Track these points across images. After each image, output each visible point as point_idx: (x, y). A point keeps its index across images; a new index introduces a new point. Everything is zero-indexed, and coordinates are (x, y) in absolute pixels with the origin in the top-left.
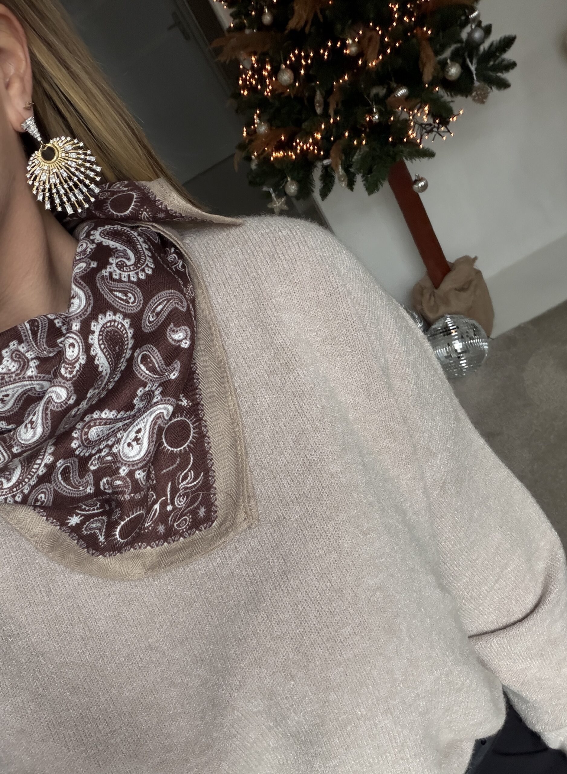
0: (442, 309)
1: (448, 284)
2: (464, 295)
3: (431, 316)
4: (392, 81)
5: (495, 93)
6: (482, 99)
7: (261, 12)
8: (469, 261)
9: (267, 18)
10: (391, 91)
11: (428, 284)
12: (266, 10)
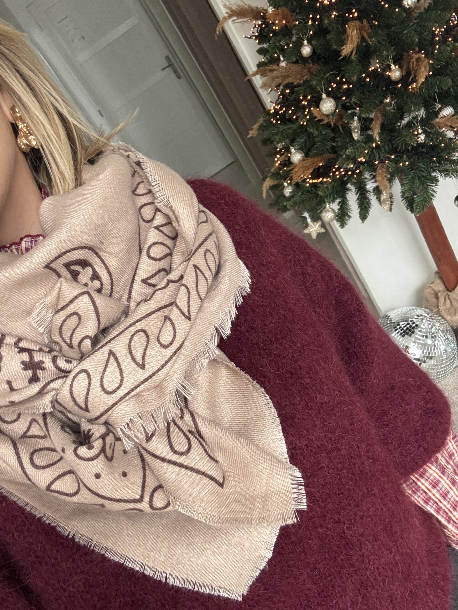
4: (436, 102)
7: (299, 45)
9: (306, 50)
10: (436, 112)
12: (305, 42)
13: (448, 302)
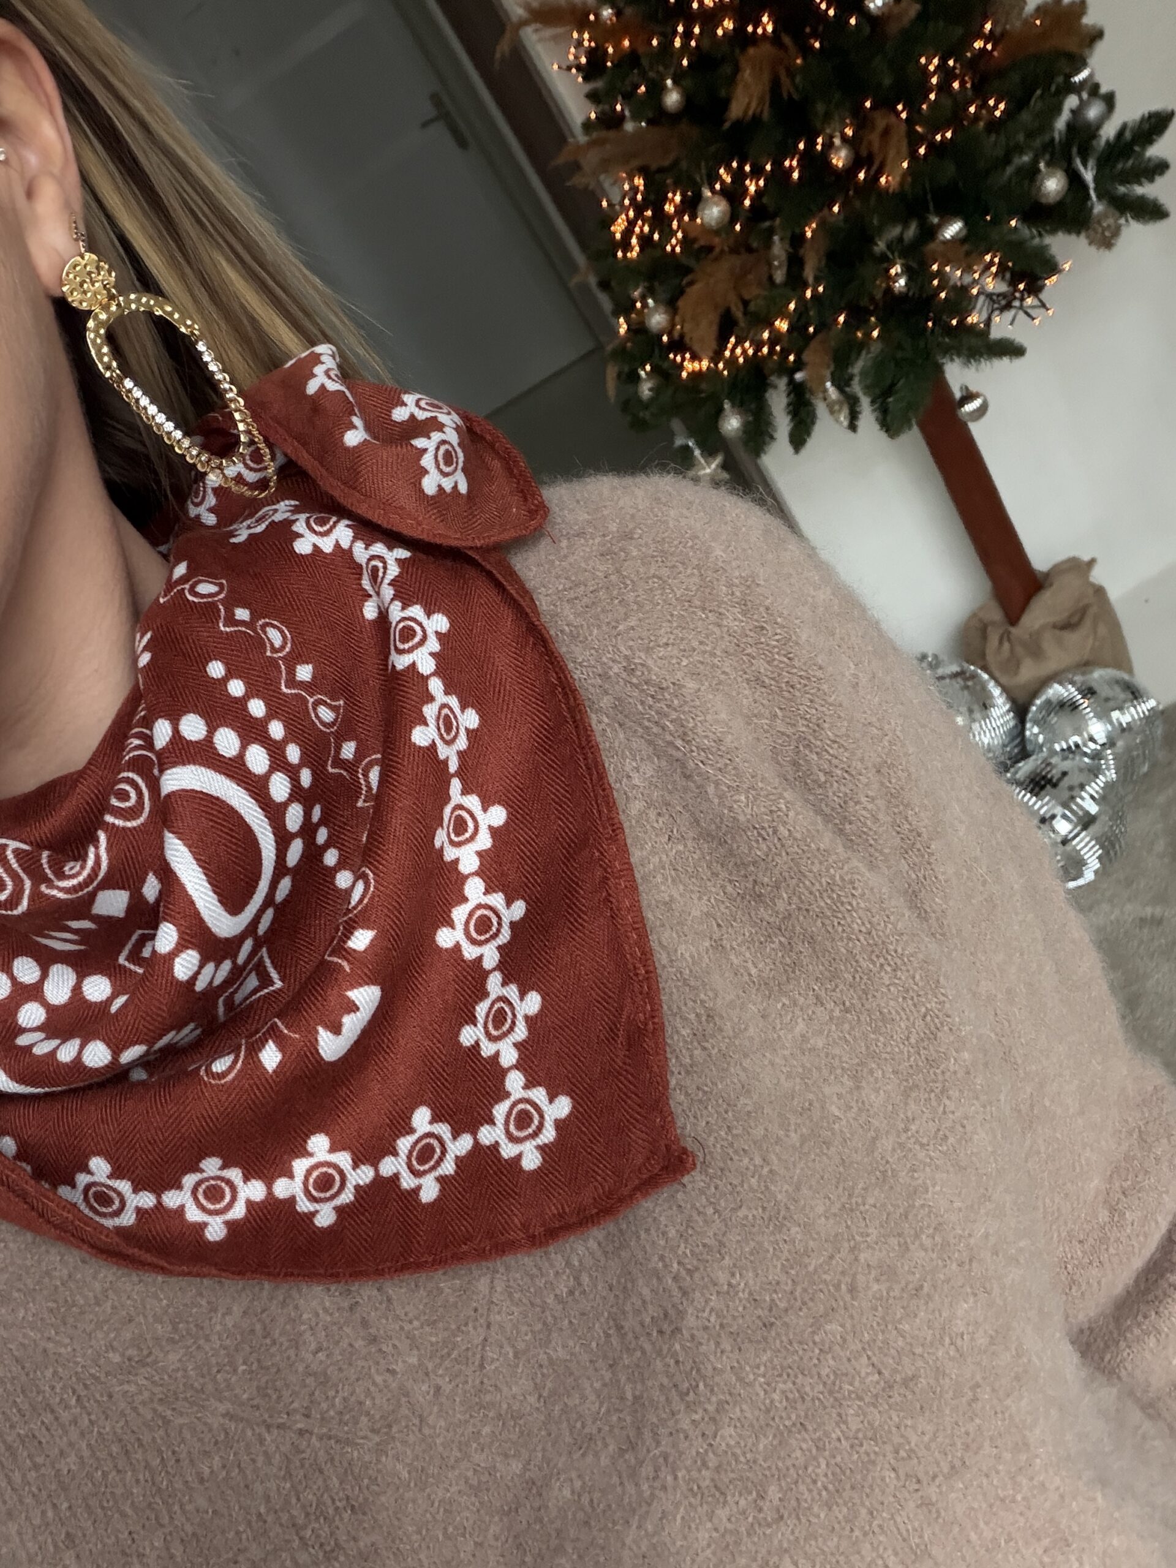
0: (1028, 667)
1: (1038, 615)
2: (1072, 638)
4: (928, 211)
6: (1107, 239)
7: (658, 87)
8: (1080, 567)
9: (673, 98)
10: (930, 230)
11: (996, 614)
12: (669, 82)
13: (1006, 646)
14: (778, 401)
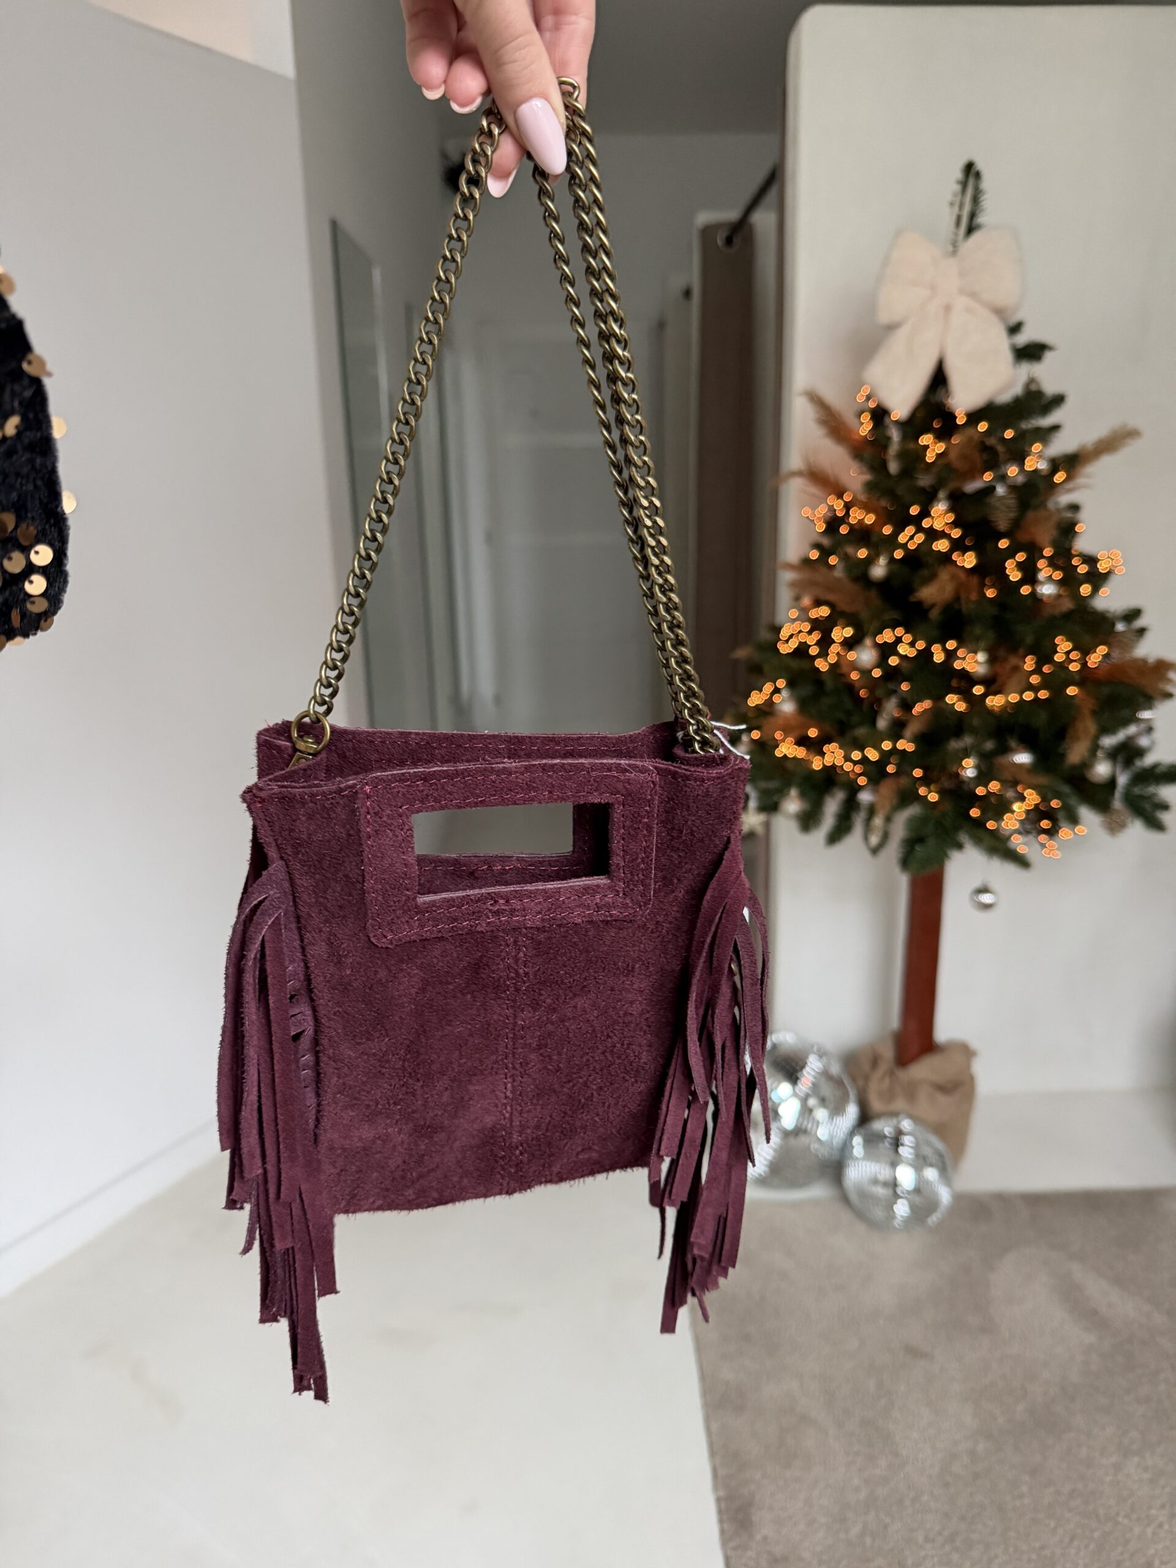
0: (900, 1104)
1: (922, 1070)
2: (943, 1100)
3: (876, 1105)
5: (1136, 829)
6: (1115, 827)
7: (872, 559)
8: (966, 1052)
9: (879, 571)
10: (1004, 750)
11: (888, 1052)
14: (832, 806)
